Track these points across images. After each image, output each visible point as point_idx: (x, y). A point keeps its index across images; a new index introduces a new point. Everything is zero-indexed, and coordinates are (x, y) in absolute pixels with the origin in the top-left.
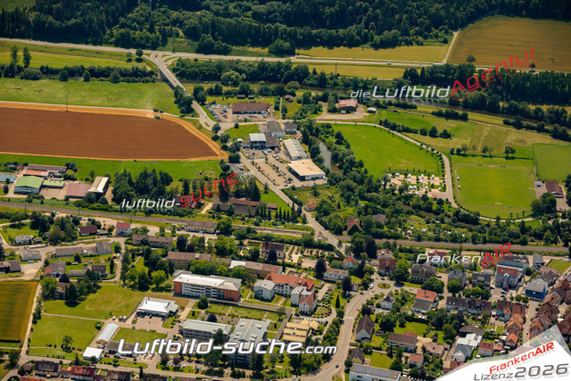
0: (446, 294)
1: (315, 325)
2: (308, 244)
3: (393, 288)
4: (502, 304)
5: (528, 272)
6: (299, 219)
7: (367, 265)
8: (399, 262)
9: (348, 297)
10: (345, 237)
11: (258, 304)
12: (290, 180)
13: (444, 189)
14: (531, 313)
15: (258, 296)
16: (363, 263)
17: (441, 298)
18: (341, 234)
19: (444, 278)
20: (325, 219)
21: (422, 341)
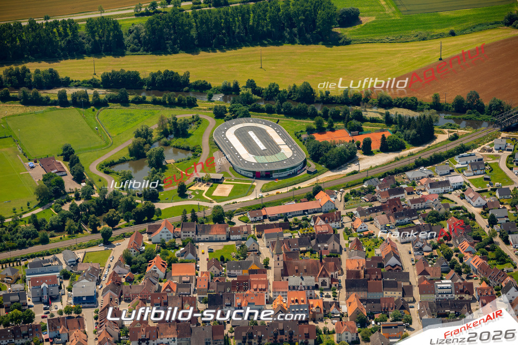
4: (55, 323)
5: (66, 276)
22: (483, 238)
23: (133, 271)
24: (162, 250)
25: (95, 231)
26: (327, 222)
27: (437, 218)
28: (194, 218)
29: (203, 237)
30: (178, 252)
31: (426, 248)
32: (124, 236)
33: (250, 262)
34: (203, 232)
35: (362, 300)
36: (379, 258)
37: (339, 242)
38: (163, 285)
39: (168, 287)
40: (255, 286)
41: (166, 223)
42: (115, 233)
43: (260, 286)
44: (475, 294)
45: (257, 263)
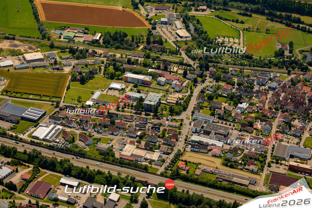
0: (236, 86)
1: (181, 96)
2: (181, 63)
3: (214, 83)
4: (258, 92)
5: (270, 79)
6: (178, 53)
7: (205, 73)
8: (218, 72)
9: (195, 86)
10: (197, 61)
11: (158, 87)
12: (176, 37)
13: (240, 44)
14: (269, 96)
15: (159, 84)
16: (203, 72)
17: (234, 88)
18: (195, 60)
19: (236, 80)
20: (189, 54)
21: (224, 105)
24: (304, 81)
25: (287, 69)
30: (309, 83)
32: (295, 74)
39: (299, 92)
42: (293, 72)
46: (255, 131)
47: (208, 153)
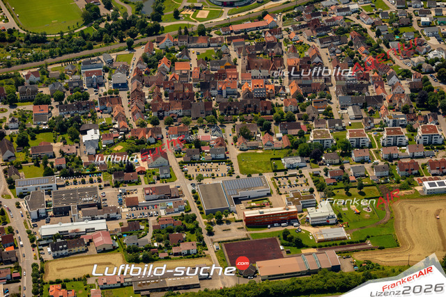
3: (10, 110)
4: (102, 101)
5: (106, 70)
13: (7, 20)
17: (52, 108)
19: (46, 91)
22: (373, 44)
23: (149, 67)
24: (167, 54)
25: (122, 41)
26: (272, 35)
27: (343, 31)
28: (186, 32)
29: (193, 45)
30: (177, 55)
31: (338, 51)
32: (141, 44)
33: (225, 61)
34: (193, 41)
35: (299, 85)
36: (307, 58)
37: (281, 48)
38: (170, 76)
39: (174, 77)
40: (230, 77)
41: (169, 35)
42: (136, 42)
43: (233, 77)
44: (371, 81)
45: (229, 61)
46: (142, 177)
47: (87, 250)
